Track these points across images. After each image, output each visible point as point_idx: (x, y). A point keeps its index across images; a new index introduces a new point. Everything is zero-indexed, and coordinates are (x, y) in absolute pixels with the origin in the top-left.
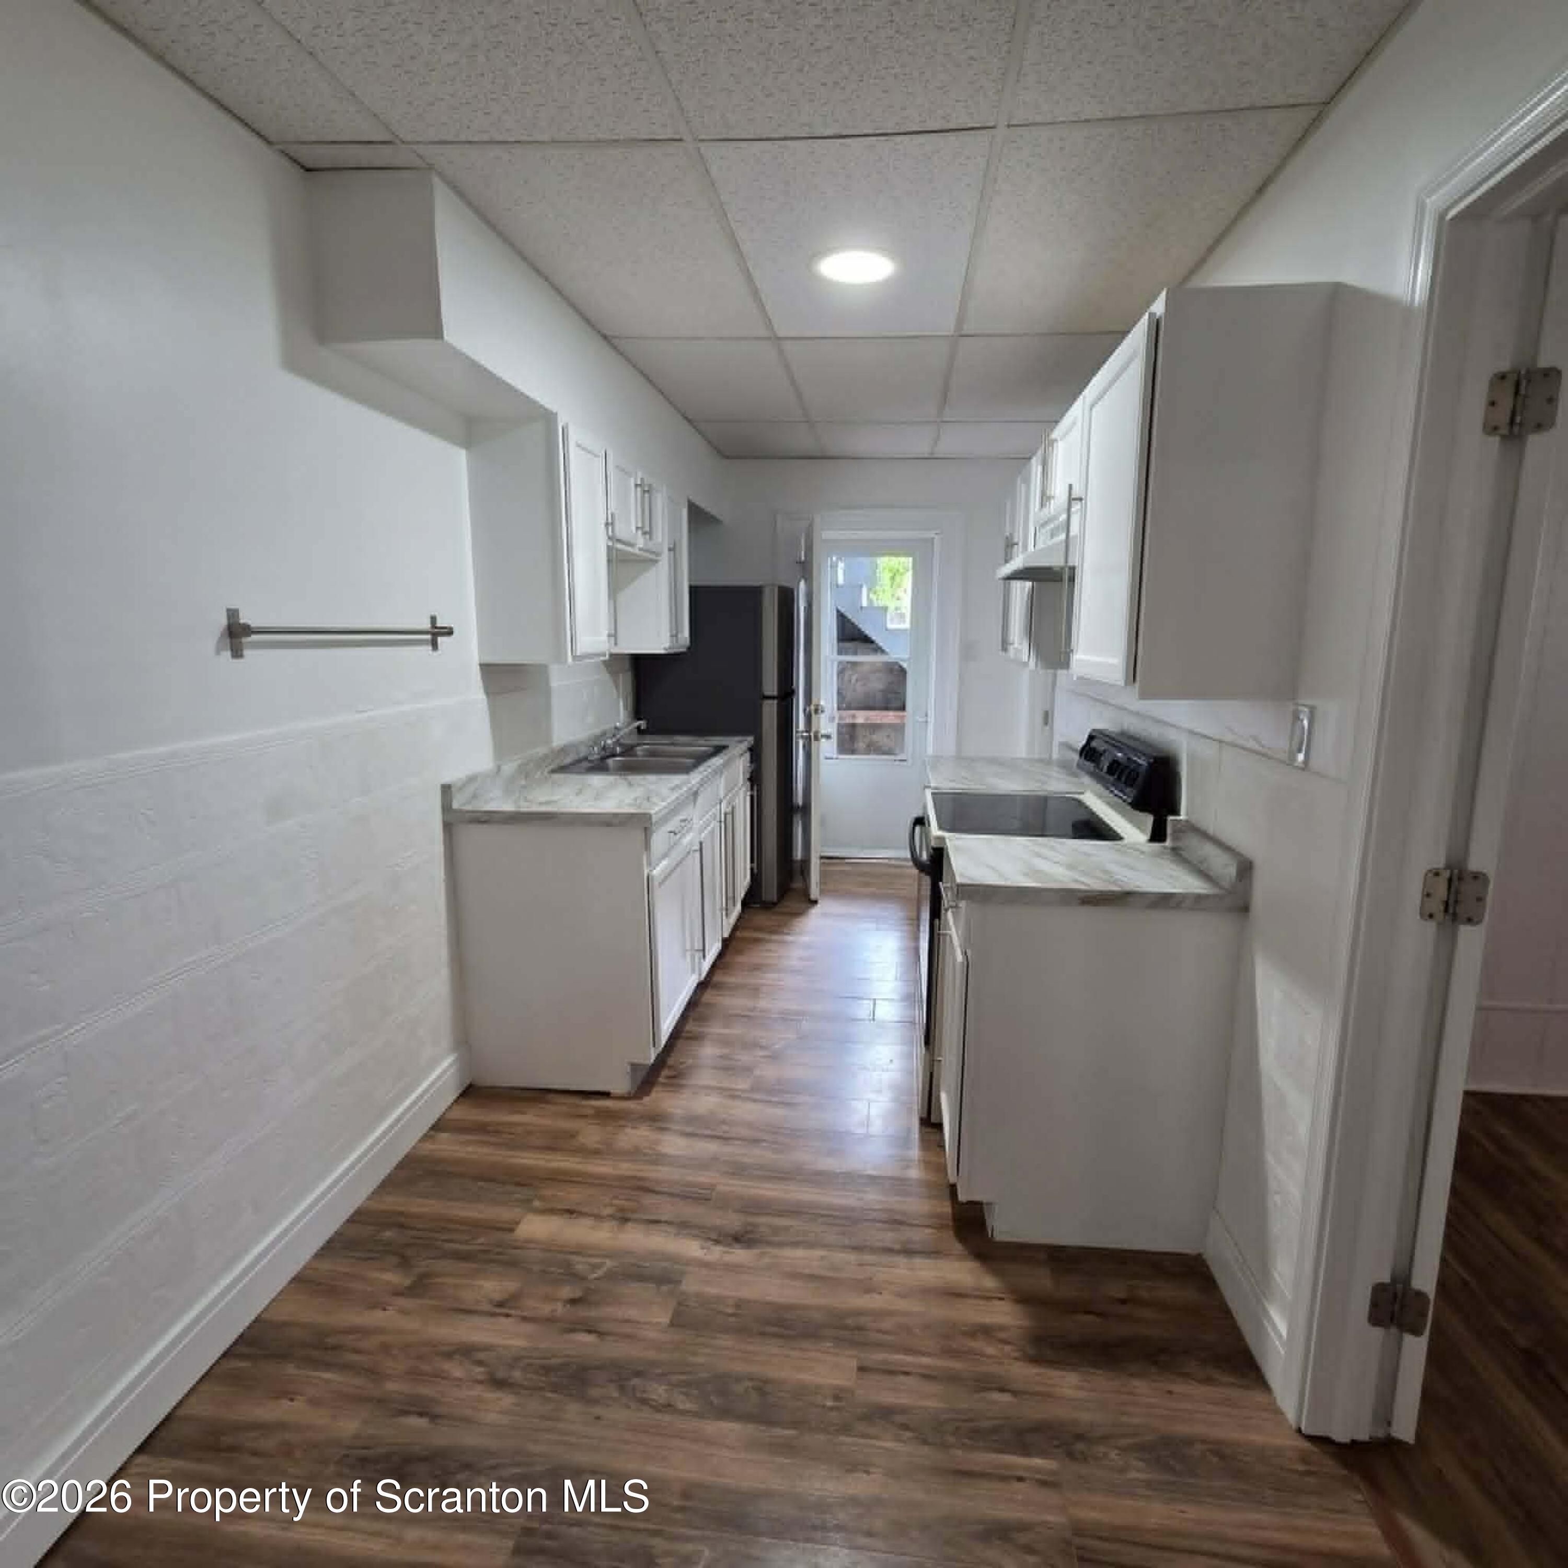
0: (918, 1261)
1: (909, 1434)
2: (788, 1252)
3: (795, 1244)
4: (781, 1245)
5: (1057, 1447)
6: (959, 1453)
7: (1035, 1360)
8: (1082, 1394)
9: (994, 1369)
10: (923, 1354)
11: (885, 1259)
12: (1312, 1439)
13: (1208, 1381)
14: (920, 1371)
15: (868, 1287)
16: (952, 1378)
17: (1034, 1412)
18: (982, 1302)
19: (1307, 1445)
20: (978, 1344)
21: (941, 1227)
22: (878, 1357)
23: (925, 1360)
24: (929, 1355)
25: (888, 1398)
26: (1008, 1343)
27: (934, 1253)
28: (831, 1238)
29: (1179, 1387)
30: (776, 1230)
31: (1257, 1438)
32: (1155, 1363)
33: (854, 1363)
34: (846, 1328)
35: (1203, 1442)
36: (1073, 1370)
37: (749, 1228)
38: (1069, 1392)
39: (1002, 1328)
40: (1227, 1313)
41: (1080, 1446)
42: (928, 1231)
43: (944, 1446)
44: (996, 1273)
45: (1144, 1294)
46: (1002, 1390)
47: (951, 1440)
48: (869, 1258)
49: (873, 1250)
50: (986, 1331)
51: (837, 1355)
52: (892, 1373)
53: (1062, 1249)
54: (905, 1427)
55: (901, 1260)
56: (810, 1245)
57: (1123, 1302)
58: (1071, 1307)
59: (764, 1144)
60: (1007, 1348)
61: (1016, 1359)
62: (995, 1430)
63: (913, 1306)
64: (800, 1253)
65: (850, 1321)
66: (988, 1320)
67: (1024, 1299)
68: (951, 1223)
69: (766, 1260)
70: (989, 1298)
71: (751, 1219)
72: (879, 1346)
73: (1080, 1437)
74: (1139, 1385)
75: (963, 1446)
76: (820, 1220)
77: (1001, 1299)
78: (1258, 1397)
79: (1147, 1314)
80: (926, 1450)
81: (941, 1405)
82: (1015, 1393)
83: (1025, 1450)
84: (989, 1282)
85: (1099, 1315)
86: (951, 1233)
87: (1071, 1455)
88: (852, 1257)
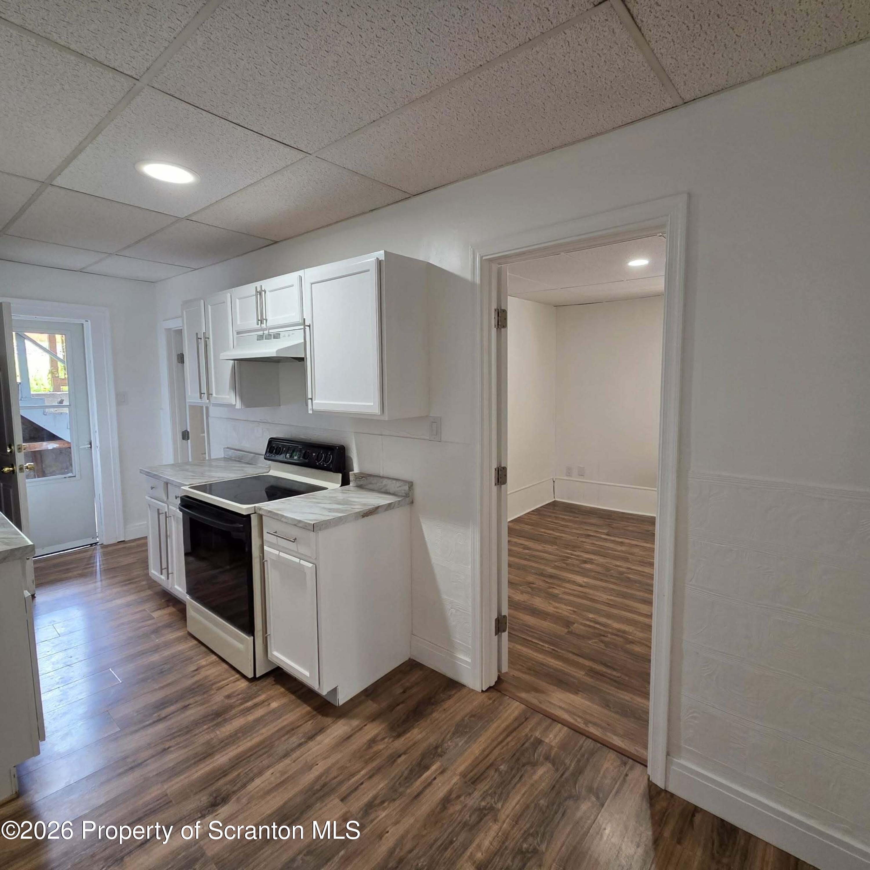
0: (319, 738)
1: (386, 804)
2: (251, 787)
3: (252, 779)
4: (244, 786)
5: (433, 758)
6: (408, 791)
7: (399, 736)
8: (424, 733)
9: (390, 752)
10: (360, 771)
11: (303, 749)
12: (487, 690)
13: (450, 697)
14: (366, 777)
15: (309, 767)
16: (379, 769)
17: (416, 754)
18: (360, 732)
19: (486, 694)
20: (375, 749)
21: (313, 717)
22: (344, 789)
23: (363, 772)
24: (362, 769)
25: (366, 799)
26: (384, 739)
27: (321, 730)
28: (266, 762)
29: (446, 705)
30: (233, 782)
31: (475, 703)
32: (433, 704)
33: (337, 801)
34: (318, 791)
35: (466, 716)
36: (414, 728)
37: (215, 795)
38: (420, 736)
39: (377, 735)
40: (433, 671)
41: (439, 750)
42: (310, 722)
43: (401, 794)
44: (352, 718)
45: (408, 684)
46: (400, 756)
47: (401, 790)
48: (294, 756)
49: (293, 750)
50: (373, 741)
51: (326, 805)
52: (356, 789)
53: (366, 690)
54: (383, 802)
55: (311, 744)
56: (260, 773)
57: (404, 692)
58: (391, 708)
59: (172, 749)
60: (386, 740)
61: (393, 741)
62: (411, 771)
63: (336, 757)
64: (258, 781)
65: (317, 787)
66: (369, 737)
67: (373, 718)
68: (315, 713)
69: (244, 801)
70: (361, 729)
71: (214, 788)
72: (341, 783)
73: (436, 748)
74: (435, 715)
75: (408, 787)
76: (253, 758)
77: (365, 725)
78: (465, 691)
79: (415, 690)
80: (398, 802)
81: (386, 782)
82: (405, 753)
83: (427, 768)
84: (355, 723)
85: (402, 702)
86: (320, 717)
87: (441, 756)
88: (287, 761)
